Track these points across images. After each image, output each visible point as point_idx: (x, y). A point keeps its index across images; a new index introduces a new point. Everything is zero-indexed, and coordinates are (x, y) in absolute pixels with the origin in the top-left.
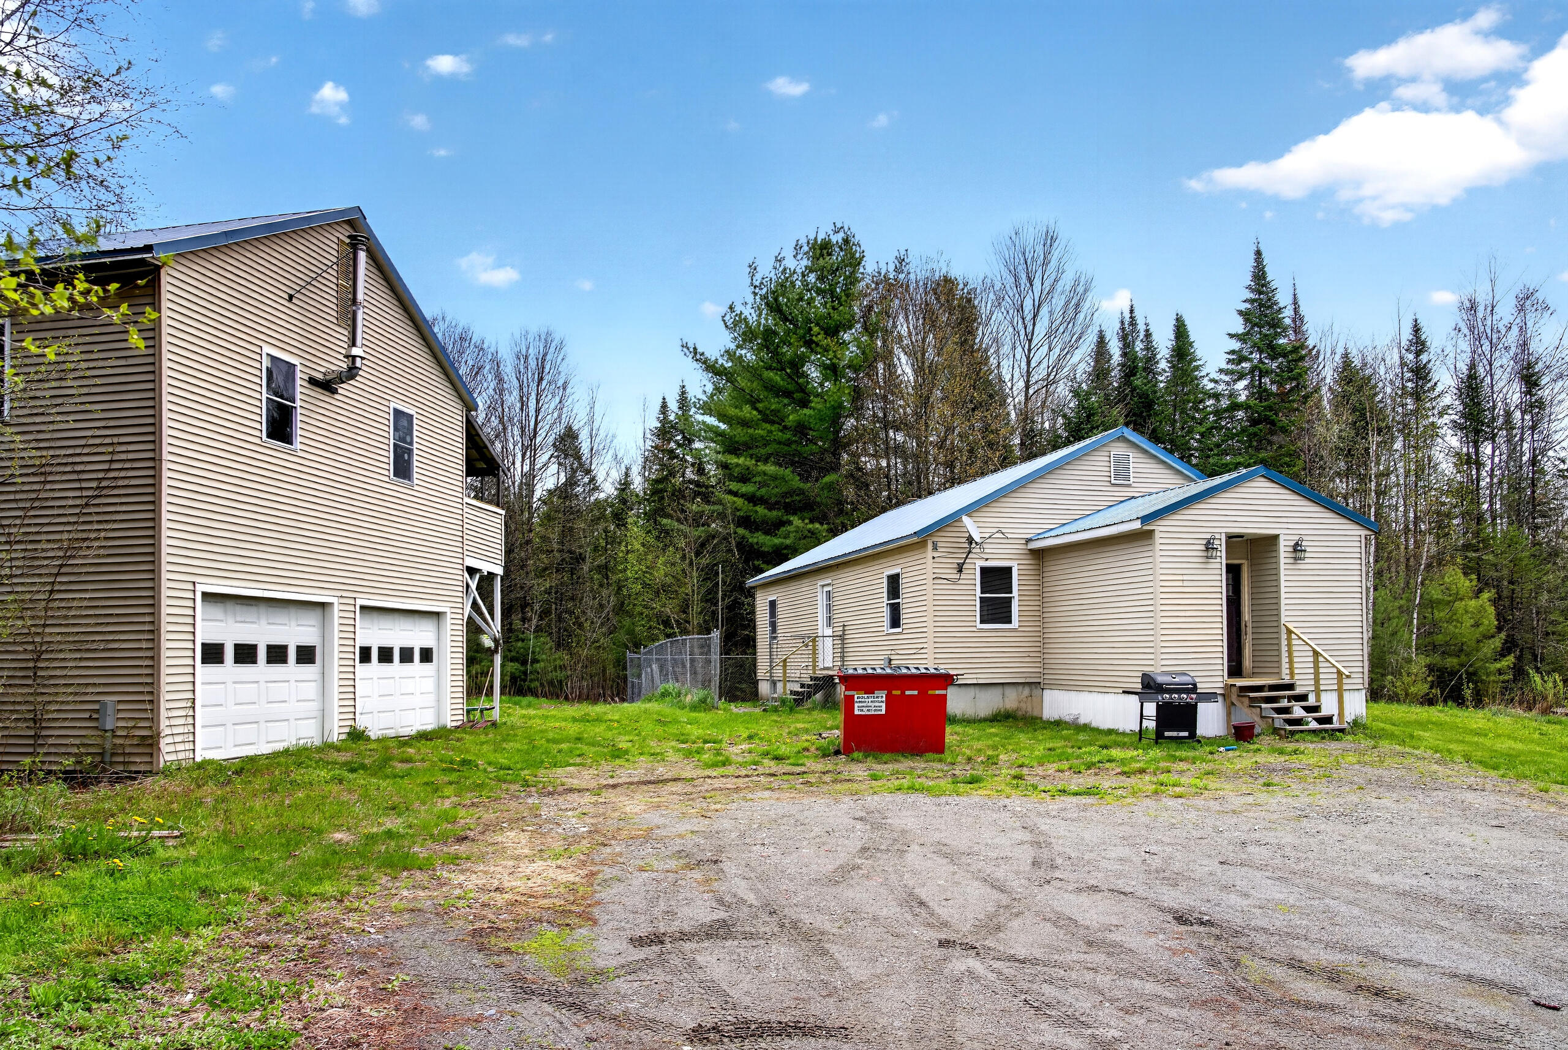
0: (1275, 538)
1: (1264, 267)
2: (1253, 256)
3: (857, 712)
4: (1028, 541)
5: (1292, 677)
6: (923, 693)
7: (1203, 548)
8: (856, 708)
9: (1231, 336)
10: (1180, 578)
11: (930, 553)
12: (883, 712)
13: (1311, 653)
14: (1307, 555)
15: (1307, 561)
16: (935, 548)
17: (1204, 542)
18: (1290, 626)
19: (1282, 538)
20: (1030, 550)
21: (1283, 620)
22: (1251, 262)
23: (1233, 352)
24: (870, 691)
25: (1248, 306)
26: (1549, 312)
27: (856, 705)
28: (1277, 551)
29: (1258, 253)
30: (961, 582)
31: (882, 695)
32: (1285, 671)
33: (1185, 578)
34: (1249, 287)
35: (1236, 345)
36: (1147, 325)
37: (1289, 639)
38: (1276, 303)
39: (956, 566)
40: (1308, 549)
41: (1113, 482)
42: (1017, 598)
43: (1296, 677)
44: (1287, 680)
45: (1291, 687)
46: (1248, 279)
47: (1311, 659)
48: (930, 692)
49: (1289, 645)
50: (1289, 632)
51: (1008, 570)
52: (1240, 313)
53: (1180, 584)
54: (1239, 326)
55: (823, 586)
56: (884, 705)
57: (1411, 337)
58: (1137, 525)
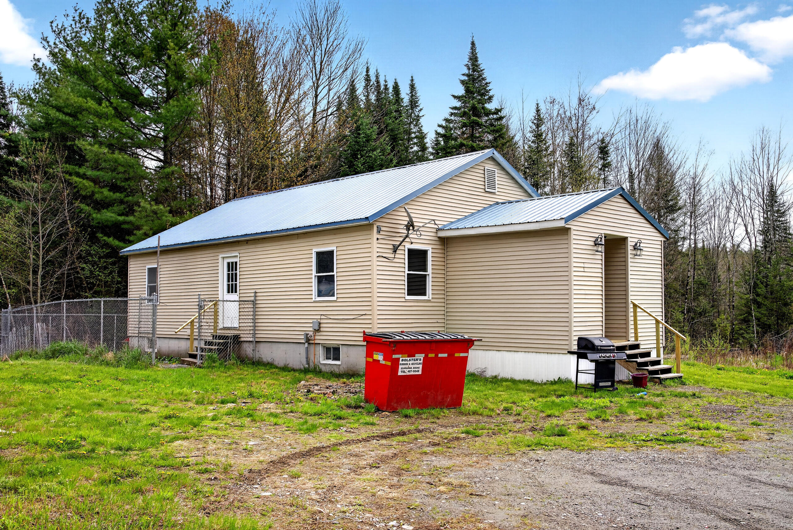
0: (625, 239)
1: (476, 54)
2: (470, 46)
3: (400, 374)
4: (438, 230)
5: (636, 339)
6: (451, 355)
7: (592, 243)
8: (400, 370)
9: (455, 97)
10: (582, 265)
11: (375, 235)
12: (420, 373)
13: (654, 322)
14: (643, 253)
15: (643, 257)
16: (379, 231)
17: (594, 239)
18: (636, 302)
19: (629, 239)
20: (439, 237)
21: (631, 298)
22: (468, 50)
23: (455, 108)
24: (411, 355)
25: (466, 78)
26: (596, 111)
27: (400, 367)
28: (626, 249)
29: (473, 44)
30: (396, 260)
31: (420, 357)
32: (632, 335)
33: (586, 265)
34: (467, 65)
35: (458, 104)
36: (386, 81)
37: (635, 312)
38: (484, 79)
39: (391, 247)
40: (645, 249)
41: (487, 190)
42: (431, 276)
43: (639, 339)
44: (632, 341)
45: (637, 347)
46: (466, 60)
47: (654, 326)
48: (457, 355)
49: (635, 316)
50: (635, 306)
51: (425, 252)
52: (463, 82)
53: (582, 269)
54: (461, 91)
55: (223, 258)
56: (421, 366)
57: (535, 115)
58: (562, 224)
